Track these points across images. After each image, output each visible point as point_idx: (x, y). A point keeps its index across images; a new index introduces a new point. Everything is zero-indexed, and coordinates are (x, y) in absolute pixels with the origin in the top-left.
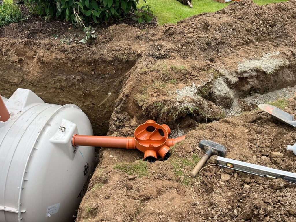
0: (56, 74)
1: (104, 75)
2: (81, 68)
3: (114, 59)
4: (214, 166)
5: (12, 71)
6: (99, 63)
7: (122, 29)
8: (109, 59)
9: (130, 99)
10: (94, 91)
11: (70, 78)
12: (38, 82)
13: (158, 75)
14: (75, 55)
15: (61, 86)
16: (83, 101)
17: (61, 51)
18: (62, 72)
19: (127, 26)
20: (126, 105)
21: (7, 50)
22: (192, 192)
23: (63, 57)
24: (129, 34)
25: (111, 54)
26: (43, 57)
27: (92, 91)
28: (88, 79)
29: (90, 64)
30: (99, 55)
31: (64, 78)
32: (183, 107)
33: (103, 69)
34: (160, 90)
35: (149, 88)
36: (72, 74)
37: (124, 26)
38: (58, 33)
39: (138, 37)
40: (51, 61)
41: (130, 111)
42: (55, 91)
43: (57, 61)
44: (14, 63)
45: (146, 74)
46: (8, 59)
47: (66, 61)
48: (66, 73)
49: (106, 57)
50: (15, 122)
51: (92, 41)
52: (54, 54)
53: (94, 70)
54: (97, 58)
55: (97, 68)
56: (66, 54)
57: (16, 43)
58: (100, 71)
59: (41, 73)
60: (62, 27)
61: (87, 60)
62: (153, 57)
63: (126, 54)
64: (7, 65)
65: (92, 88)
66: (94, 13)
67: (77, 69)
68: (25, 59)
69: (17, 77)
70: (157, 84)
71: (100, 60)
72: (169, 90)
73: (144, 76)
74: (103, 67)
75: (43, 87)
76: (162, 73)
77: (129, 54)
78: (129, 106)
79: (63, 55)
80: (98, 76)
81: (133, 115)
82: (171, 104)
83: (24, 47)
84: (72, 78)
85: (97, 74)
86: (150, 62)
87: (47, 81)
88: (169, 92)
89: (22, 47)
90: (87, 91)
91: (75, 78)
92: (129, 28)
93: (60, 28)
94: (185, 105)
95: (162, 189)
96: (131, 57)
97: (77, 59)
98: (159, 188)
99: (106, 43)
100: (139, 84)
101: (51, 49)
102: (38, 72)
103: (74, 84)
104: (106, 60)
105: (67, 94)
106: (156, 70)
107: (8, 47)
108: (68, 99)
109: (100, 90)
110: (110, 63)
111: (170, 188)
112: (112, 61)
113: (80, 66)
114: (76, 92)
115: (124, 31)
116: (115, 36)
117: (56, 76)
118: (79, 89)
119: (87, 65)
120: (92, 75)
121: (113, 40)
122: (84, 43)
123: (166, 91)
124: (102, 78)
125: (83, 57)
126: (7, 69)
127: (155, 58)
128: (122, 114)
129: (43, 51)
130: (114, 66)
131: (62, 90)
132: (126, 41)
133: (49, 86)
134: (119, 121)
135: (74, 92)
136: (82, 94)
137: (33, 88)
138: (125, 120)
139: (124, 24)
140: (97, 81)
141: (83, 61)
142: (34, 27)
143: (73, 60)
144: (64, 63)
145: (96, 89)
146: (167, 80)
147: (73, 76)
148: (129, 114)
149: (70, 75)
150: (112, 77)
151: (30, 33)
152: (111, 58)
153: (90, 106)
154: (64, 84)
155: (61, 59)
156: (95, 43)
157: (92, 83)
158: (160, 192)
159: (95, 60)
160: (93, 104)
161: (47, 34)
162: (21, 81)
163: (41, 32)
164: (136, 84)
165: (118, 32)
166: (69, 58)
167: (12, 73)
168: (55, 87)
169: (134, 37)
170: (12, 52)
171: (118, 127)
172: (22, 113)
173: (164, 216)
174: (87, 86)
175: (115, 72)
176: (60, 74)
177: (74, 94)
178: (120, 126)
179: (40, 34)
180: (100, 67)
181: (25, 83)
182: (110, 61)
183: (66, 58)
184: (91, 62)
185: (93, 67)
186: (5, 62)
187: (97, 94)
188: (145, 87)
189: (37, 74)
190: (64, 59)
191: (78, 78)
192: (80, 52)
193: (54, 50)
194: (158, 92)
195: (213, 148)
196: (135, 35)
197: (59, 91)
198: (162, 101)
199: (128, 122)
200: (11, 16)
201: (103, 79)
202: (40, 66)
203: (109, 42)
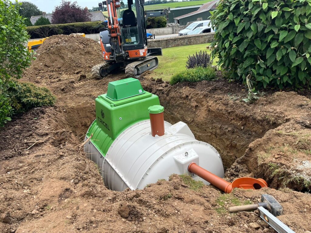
0: (214, 121)
1: (252, 132)
2: (234, 121)
3: (263, 119)
4: (256, 215)
5: (189, 113)
6: (249, 119)
7: (289, 96)
8: (259, 118)
9: (253, 154)
10: (239, 145)
11: (223, 127)
12: (201, 125)
13: (293, 141)
14: (232, 109)
15: (216, 133)
16: (228, 150)
17: (223, 104)
18: (219, 122)
19: (295, 94)
20: (248, 159)
21: (192, 98)
22: (216, 218)
23: (223, 109)
24: (293, 101)
25: (261, 114)
26: (210, 106)
27: (237, 144)
28: (237, 132)
29: (242, 119)
30: (252, 112)
31: (219, 126)
32: (298, 177)
33: (251, 126)
34: (285, 154)
35: (276, 149)
36: (226, 124)
37: (292, 93)
38: (232, 92)
39: (301, 106)
40: (214, 110)
41: (249, 165)
42: (210, 135)
43: (218, 111)
44: (192, 107)
45: (280, 137)
46: (190, 104)
47: (224, 113)
48: (222, 123)
49: (257, 116)
50: (164, 138)
51: (253, 102)
52: (218, 106)
53: (244, 125)
54: (249, 115)
55: (247, 124)
56: (226, 107)
57: (199, 94)
58: (249, 127)
59: (205, 118)
60: (237, 88)
61: (240, 115)
62: (301, 125)
63: (275, 117)
64: (188, 107)
65: (239, 142)
66: (264, 79)
67: (231, 121)
68: (201, 106)
69: (191, 117)
70: (286, 148)
71: (251, 118)
72: (297, 158)
73: (276, 138)
74: (251, 124)
75: (203, 130)
76: (299, 140)
77: (278, 117)
78: (251, 160)
79: (224, 108)
80: (246, 131)
81: (251, 170)
82: (285, 168)
83: (203, 98)
84: (225, 128)
85: (246, 129)
86: (294, 128)
87: (207, 126)
88: (295, 160)
89: (202, 97)
90: (234, 143)
91: (227, 129)
92: (297, 96)
93: (236, 89)
94: (301, 176)
95: (195, 201)
96: (279, 121)
97: (233, 112)
98: (193, 199)
99: (265, 105)
100: (268, 143)
101: (218, 102)
102: (204, 118)
103: (225, 133)
104: (256, 119)
105: (218, 141)
106: (294, 136)
107: (193, 96)
108: (218, 145)
109: (245, 145)
110: (258, 122)
111: (202, 204)
112: (261, 121)
113: (234, 119)
114: (225, 141)
115: (289, 98)
116: (277, 101)
117: (215, 123)
118: (227, 139)
119: (239, 120)
120: (241, 129)
121: (273, 104)
122: (246, 102)
123: (292, 158)
124: (249, 134)
125: (238, 112)
126: (187, 111)
127: (303, 126)
128: (242, 166)
129: (212, 102)
130: (261, 125)
131: (216, 136)
132: (286, 107)
133: (208, 130)
134: (235, 170)
135: (224, 141)
136: (229, 144)
137: (197, 129)
138: (241, 171)
139: (293, 92)
140: (244, 136)
141: (236, 115)
142: (217, 85)
143: (229, 113)
144: (222, 113)
145: (242, 144)
146: (301, 149)
147: (226, 127)
148: (248, 168)
149: (224, 125)
150: (258, 136)
151: (212, 89)
152: (260, 118)
153: (232, 157)
154: (218, 131)
155: (222, 110)
156: (255, 104)
157: (239, 137)
158: (192, 202)
159: (246, 116)
160: (236, 157)
161: (223, 92)
162: (192, 121)
163: (220, 90)
164: (264, 142)
165: (283, 98)
166: (227, 111)
167: (189, 114)
168: (211, 132)
169: (297, 104)
170: (194, 100)
171: (232, 175)
172: (172, 135)
173: (179, 213)
174: (235, 138)
175: (261, 131)
176: (217, 122)
177: (223, 142)
178: (234, 174)
179: (219, 91)
180: (249, 124)
181: (194, 123)
182: (259, 120)
183: (225, 110)
184: (243, 118)
185: (243, 122)
186: (187, 106)
187: (241, 148)
188: (271, 147)
189: (203, 119)
190: (223, 111)
191: (230, 129)
192: (237, 107)
193: (219, 102)
194: (282, 156)
195: (269, 202)
196: (299, 103)
197: (214, 136)
198: (278, 163)
199: (243, 174)
200: (206, 76)
201: (249, 136)
202: (207, 113)
203: (268, 105)
